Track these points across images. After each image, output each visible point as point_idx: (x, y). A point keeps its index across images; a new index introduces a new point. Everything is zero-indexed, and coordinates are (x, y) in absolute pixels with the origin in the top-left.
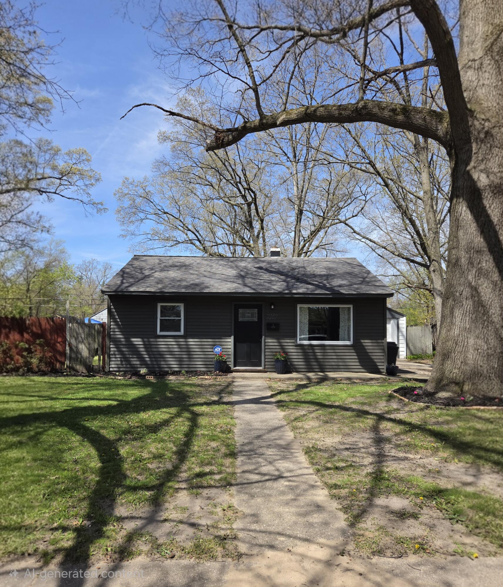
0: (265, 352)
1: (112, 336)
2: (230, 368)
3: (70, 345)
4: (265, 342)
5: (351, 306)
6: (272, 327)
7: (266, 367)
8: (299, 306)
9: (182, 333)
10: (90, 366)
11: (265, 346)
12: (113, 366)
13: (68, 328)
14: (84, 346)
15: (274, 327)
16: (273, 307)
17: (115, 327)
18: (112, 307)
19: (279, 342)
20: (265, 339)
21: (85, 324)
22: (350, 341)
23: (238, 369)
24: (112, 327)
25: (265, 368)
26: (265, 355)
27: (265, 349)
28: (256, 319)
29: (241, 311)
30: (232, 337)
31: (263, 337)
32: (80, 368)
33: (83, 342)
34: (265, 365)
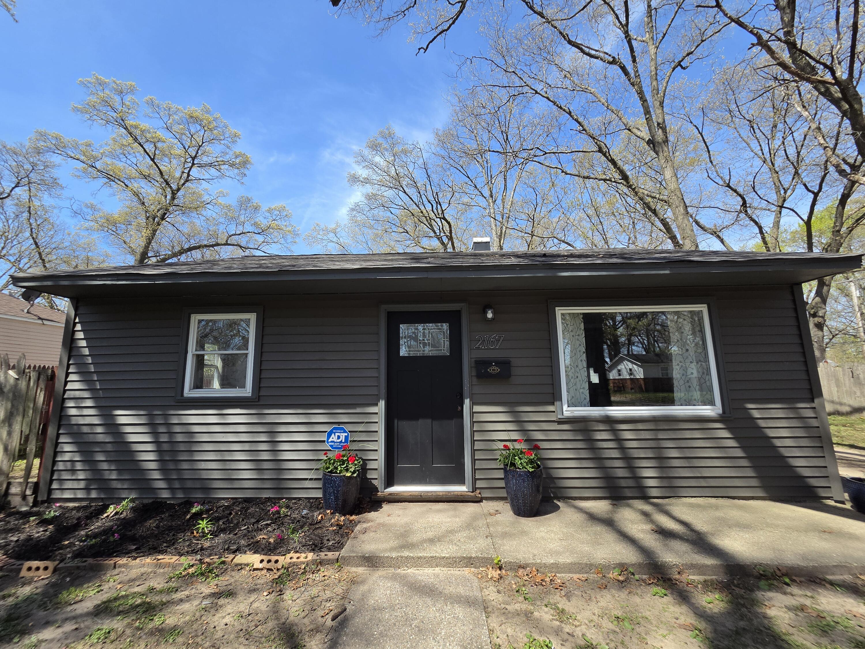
0: (473, 442)
2: (376, 490)
4: (472, 413)
5: (703, 308)
6: (490, 370)
7: (479, 484)
8: (560, 311)
9: (247, 391)
11: (473, 423)
15: (494, 369)
16: (490, 315)
20: (471, 408)
22: (712, 403)
23: (397, 494)
25: (474, 489)
26: (473, 451)
27: (473, 432)
28: (444, 350)
30: (382, 404)
31: (467, 402)
34: (475, 480)
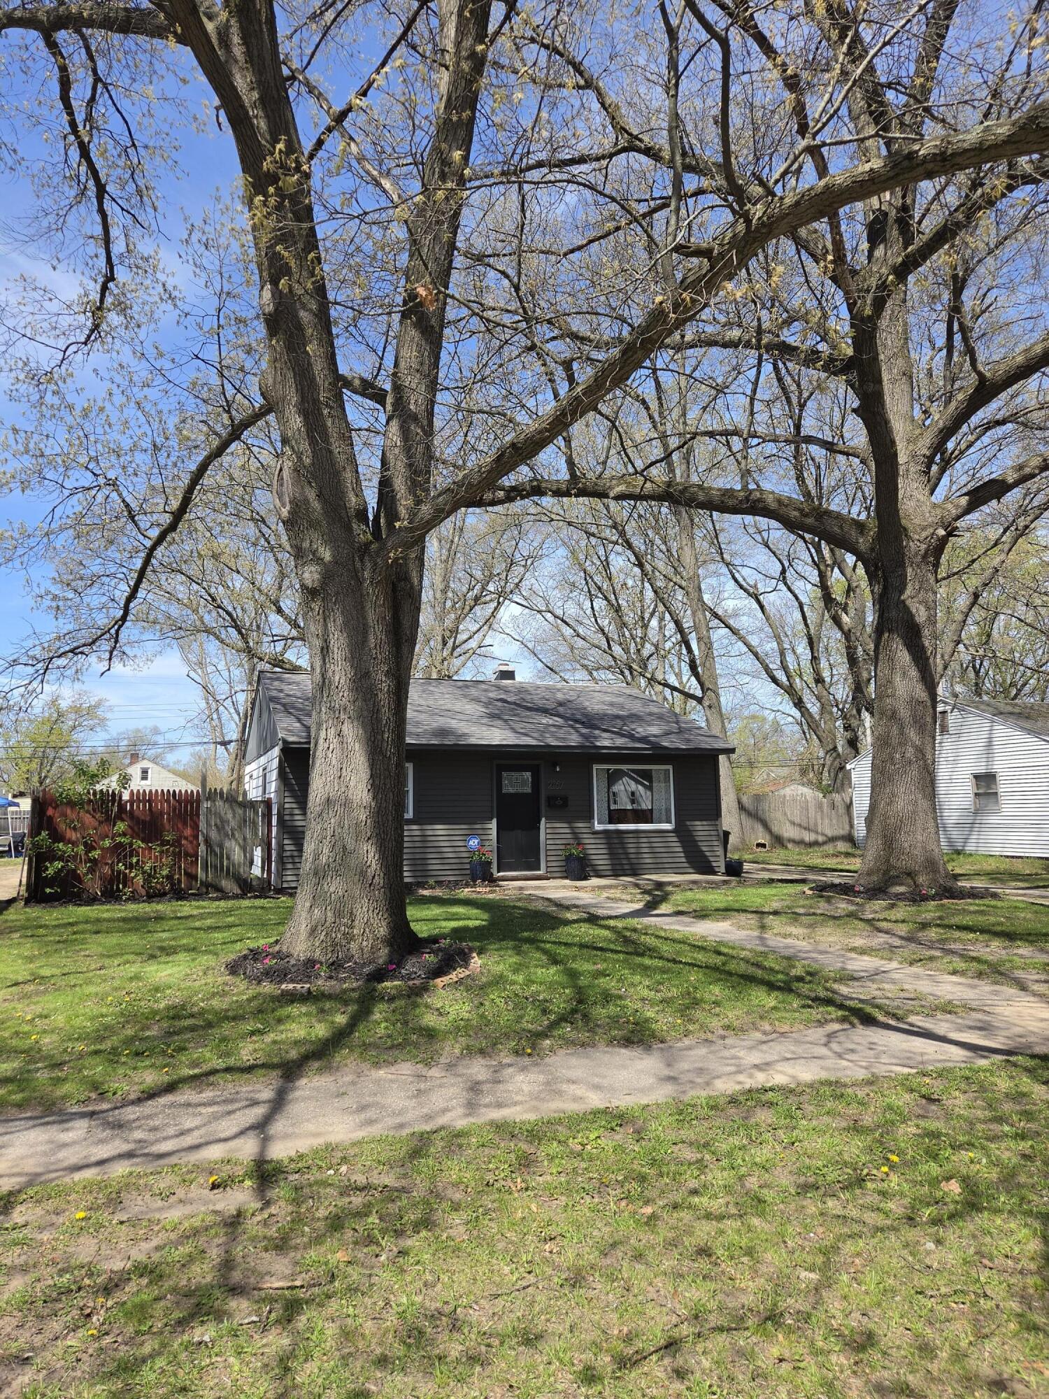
0: (546, 845)
1: (289, 823)
2: (493, 873)
3: (207, 841)
4: (545, 828)
5: (670, 767)
6: (556, 803)
7: (549, 870)
8: (595, 767)
9: (410, 815)
10: (245, 881)
11: (545, 833)
12: (289, 878)
13: (203, 810)
14: (233, 843)
15: (559, 802)
16: (558, 769)
17: (294, 806)
18: (288, 770)
19: (571, 828)
20: (545, 825)
21: (236, 802)
22: (670, 823)
23: (506, 876)
24: (287, 806)
25: (547, 872)
26: (546, 850)
27: (546, 839)
28: (528, 790)
29: (504, 774)
30: (494, 821)
31: (543, 821)
32: (228, 885)
33: (233, 835)
34: (546, 867)
